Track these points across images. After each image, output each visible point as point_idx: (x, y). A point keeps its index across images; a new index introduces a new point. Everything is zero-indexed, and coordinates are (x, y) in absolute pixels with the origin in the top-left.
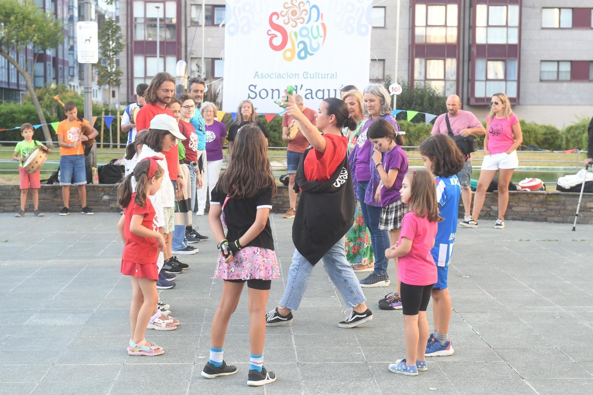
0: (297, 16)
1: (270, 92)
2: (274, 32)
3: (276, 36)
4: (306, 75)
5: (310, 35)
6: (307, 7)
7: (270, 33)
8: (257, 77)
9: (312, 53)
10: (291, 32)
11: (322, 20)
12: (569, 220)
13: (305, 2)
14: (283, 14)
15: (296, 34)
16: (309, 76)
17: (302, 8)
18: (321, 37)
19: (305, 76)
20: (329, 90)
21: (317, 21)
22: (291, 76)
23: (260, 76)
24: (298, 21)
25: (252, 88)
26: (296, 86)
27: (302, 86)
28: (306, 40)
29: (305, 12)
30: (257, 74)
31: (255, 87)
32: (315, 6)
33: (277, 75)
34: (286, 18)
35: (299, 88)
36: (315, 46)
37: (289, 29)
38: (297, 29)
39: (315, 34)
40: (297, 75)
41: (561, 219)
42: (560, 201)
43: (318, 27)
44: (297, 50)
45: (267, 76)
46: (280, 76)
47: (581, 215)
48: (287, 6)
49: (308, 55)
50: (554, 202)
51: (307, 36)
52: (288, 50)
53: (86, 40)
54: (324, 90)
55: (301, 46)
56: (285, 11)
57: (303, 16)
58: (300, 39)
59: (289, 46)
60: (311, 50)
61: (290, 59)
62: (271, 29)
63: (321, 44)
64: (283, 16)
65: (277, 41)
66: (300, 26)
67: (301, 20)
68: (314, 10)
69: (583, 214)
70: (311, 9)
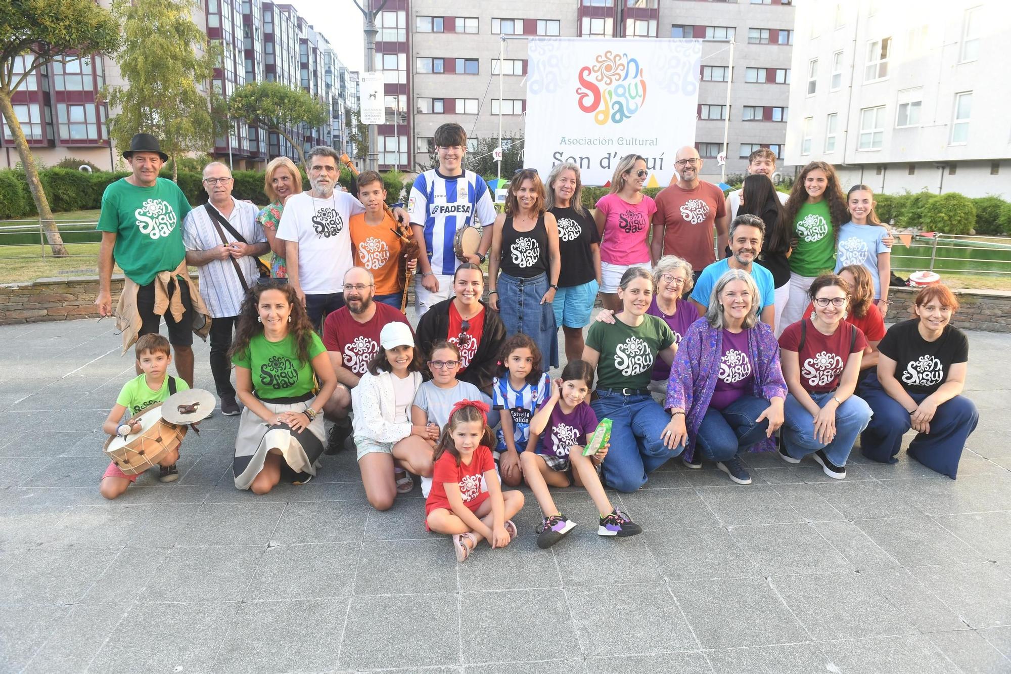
0: (612, 71)
1: (578, 161)
2: (584, 90)
3: (587, 95)
4: (620, 141)
5: (627, 95)
6: (624, 61)
7: (580, 91)
8: (563, 143)
9: (628, 114)
10: (604, 91)
11: (641, 76)
12: (984, 327)
13: (622, 56)
14: (596, 69)
15: (610, 93)
16: (624, 142)
17: (618, 63)
18: (640, 96)
19: (621, 143)
20: (655, 159)
21: (636, 76)
22: (604, 142)
23: (567, 142)
24: (613, 78)
25: (558, 156)
26: (609, 154)
27: (616, 153)
28: (623, 100)
29: (621, 67)
30: (563, 140)
31: (561, 154)
32: (633, 60)
33: (587, 141)
34: (599, 74)
35: (612, 156)
36: (632, 107)
37: (602, 86)
38: (612, 88)
39: (633, 93)
40: (610, 142)
41: (973, 326)
42: (974, 304)
43: (636, 85)
44: (612, 112)
45: (575, 142)
46: (590, 142)
47: (1003, 322)
48: (600, 59)
49: (624, 118)
50: (967, 304)
51: (623, 95)
52: (601, 112)
53: (371, 96)
54: (647, 159)
55: (617, 107)
56: (598, 65)
57: (619, 71)
58: (615, 99)
59: (602, 107)
60: (628, 112)
61: (603, 122)
62: (581, 87)
63: (639, 106)
64: (595, 72)
65: (589, 101)
66: (615, 83)
67: (617, 77)
68: (632, 66)
69: (1005, 320)
70: (628, 63)
